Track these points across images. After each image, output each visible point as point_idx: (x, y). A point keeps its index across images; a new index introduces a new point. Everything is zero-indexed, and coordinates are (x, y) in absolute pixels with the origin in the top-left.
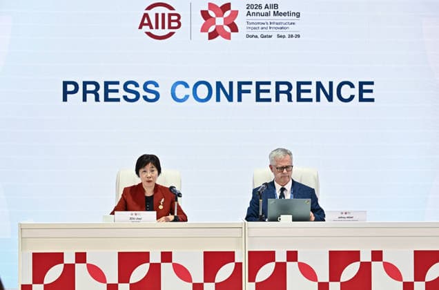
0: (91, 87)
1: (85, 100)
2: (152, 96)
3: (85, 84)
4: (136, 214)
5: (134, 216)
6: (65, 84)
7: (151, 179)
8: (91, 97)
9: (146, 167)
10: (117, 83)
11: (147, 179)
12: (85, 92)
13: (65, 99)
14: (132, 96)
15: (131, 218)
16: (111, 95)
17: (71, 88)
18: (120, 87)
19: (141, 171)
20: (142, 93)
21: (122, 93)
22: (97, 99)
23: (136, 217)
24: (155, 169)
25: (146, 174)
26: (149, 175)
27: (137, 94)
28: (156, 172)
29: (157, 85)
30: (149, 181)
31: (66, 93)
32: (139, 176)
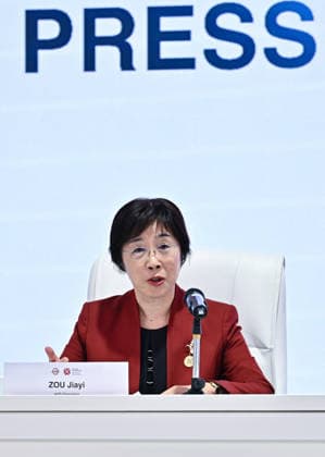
0: (108, 27)
1: (90, 65)
2: (291, 49)
3: (91, 15)
4: (67, 372)
5: (61, 378)
6: (33, 17)
7: (161, 273)
8: (108, 56)
9: (144, 235)
10: (187, 11)
11: (149, 275)
12: (91, 41)
13: (32, 65)
14: (231, 51)
15: (52, 384)
16: (168, 50)
17: (48, 30)
18: (195, 23)
19: (128, 250)
20: (263, 39)
21: (202, 40)
22: (127, 63)
23: (67, 380)
24: (170, 240)
25: (145, 257)
26: (154, 261)
27: (248, 44)
28: (175, 250)
29: (306, 15)
30: (156, 281)
31: (34, 45)
32: (122, 268)
